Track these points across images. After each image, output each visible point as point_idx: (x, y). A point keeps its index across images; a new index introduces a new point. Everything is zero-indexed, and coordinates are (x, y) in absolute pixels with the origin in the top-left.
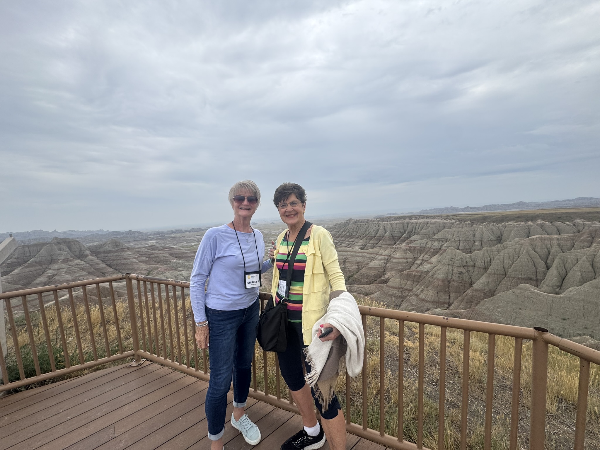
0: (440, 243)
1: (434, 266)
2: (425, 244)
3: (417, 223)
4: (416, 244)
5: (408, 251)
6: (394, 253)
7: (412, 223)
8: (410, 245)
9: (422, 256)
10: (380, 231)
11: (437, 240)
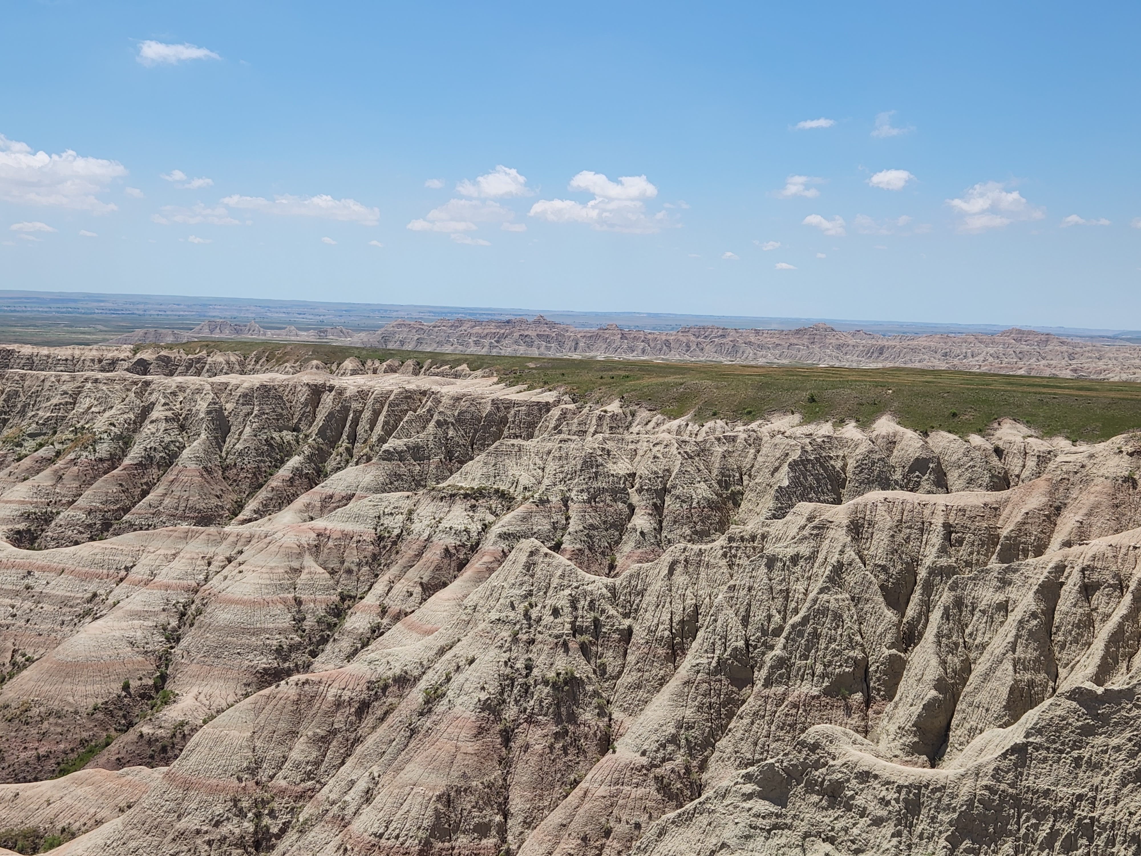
0: (479, 515)
1: (442, 643)
2: (400, 518)
3: (362, 395)
4: (357, 518)
5: (309, 561)
6: (225, 572)
7: (341, 392)
8: (320, 524)
9: (380, 587)
10: (148, 428)
11: (466, 496)
